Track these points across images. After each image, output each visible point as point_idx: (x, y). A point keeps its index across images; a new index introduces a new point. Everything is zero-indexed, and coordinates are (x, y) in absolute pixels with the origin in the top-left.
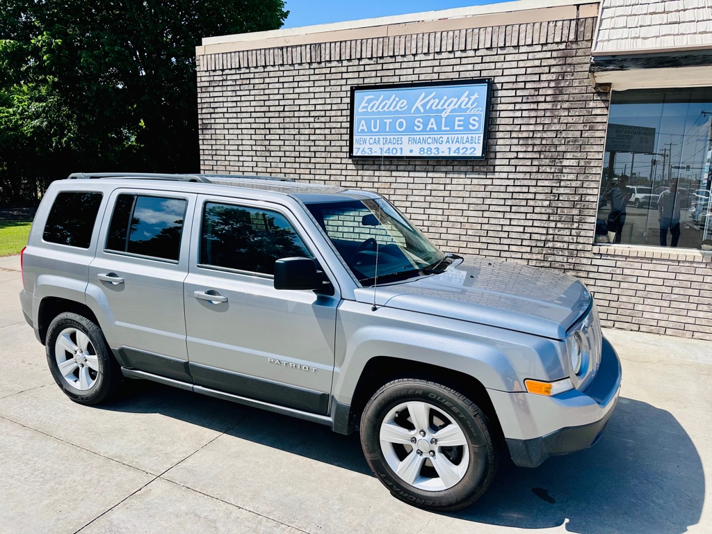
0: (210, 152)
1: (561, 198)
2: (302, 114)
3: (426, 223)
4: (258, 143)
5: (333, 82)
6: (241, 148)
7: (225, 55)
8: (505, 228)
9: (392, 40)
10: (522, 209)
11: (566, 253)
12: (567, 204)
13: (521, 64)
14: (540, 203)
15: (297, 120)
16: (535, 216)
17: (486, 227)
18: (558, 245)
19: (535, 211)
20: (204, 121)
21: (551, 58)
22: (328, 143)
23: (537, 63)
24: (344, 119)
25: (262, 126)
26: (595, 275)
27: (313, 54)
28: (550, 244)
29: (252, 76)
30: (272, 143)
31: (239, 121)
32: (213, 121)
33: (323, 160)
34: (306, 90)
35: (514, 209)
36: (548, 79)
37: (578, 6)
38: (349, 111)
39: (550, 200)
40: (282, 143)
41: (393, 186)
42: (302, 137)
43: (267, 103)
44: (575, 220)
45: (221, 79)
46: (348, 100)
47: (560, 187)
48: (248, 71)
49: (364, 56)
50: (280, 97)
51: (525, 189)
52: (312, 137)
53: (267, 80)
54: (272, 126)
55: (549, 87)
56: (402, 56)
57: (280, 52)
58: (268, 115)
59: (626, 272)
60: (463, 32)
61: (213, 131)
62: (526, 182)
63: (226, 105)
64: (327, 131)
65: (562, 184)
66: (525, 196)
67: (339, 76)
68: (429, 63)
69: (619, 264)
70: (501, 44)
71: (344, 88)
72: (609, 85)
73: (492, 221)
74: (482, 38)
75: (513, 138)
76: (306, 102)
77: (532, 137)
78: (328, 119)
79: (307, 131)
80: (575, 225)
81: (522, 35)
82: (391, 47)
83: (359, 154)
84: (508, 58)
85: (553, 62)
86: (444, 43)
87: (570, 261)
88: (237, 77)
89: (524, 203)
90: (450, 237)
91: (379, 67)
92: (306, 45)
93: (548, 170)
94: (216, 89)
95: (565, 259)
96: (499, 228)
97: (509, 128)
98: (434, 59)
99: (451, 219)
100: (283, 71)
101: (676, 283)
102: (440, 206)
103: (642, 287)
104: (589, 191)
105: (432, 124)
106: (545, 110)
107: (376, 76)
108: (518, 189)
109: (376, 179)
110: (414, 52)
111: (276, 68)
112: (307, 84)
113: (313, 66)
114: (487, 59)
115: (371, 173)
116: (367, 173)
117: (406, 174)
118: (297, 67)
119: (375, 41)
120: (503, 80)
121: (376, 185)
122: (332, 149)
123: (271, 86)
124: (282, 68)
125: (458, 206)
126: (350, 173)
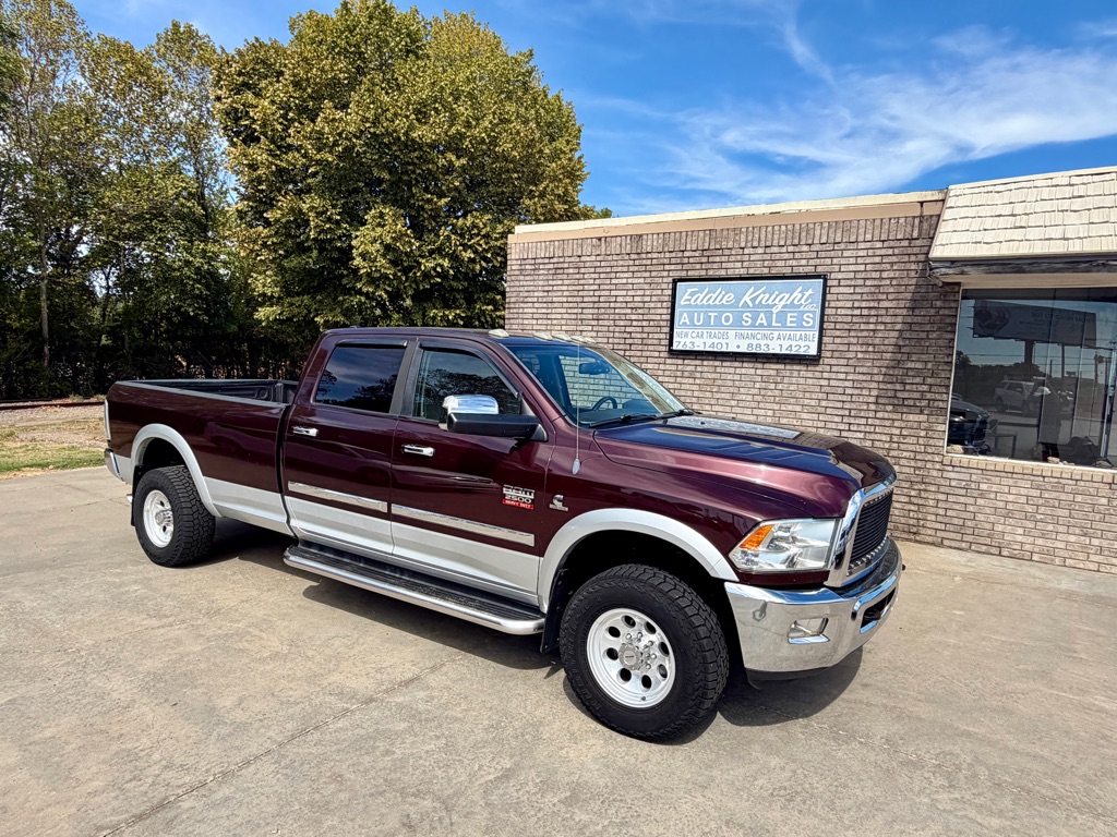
1: (906, 403)
2: (618, 305)
5: (654, 274)
7: (539, 244)
9: (719, 233)
10: (863, 414)
11: (913, 464)
13: (860, 260)
14: (882, 407)
15: (612, 311)
18: (904, 454)
19: (877, 416)
20: (512, 310)
21: (893, 255)
22: (645, 335)
23: (878, 259)
24: (665, 311)
25: (574, 317)
26: (947, 490)
27: (634, 244)
29: (566, 265)
31: (550, 311)
32: (521, 311)
33: (639, 354)
34: (624, 281)
35: (853, 413)
36: (891, 276)
37: (922, 203)
38: (670, 303)
39: (894, 405)
41: (718, 382)
42: (617, 329)
43: (581, 293)
44: (922, 428)
45: (534, 268)
46: (670, 292)
47: (905, 390)
48: (562, 260)
49: (688, 248)
51: (865, 392)
52: (628, 329)
53: (582, 270)
54: (585, 317)
55: (891, 285)
56: (729, 249)
57: (598, 243)
58: (581, 305)
59: (984, 487)
60: (797, 227)
62: (866, 384)
63: (536, 294)
64: (645, 323)
65: (908, 387)
66: (866, 399)
67: (661, 267)
68: (759, 257)
69: (974, 477)
70: (838, 240)
71: (665, 280)
72: (959, 284)
73: (829, 425)
74: (817, 233)
75: (851, 337)
76: (624, 293)
77: (873, 337)
78: (646, 311)
79: (622, 323)
80: (923, 433)
81: (862, 231)
82: (719, 239)
83: (680, 348)
84: (846, 254)
85: (894, 259)
86: (776, 237)
87: (917, 472)
88: (551, 266)
89: (864, 406)
91: (704, 260)
92: (626, 236)
93: (891, 372)
94: (527, 278)
95: (912, 470)
97: (846, 327)
98: (765, 253)
100: (601, 261)
101: (1041, 501)
102: (768, 406)
103: (1001, 504)
104: (938, 397)
105: (762, 319)
106: (887, 308)
107: (701, 269)
108: (856, 392)
109: (698, 375)
110: (743, 245)
111: (593, 258)
112: (626, 275)
113: (633, 257)
114: (823, 254)
115: (693, 368)
116: (689, 368)
117: (732, 370)
118: (615, 258)
119: (701, 234)
120: (840, 276)
121: (698, 381)
122: (650, 342)
123: (586, 276)
124: (599, 258)
125: (790, 408)
126: (668, 367)
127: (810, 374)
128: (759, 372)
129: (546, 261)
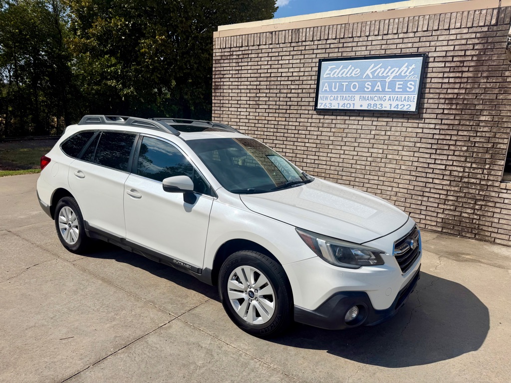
0: (219, 105)
1: (477, 145)
2: (283, 79)
3: (369, 159)
4: (251, 99)
5: (306, 56)
6: (239, 102)
7: (232, 38)
8: (431, 166)
9: (351, 26)
10: (445, 152)
11: (478, 187)
12: (481, 150)
13: (451, 43)
14: (459, 148)
15: (279, 83)
16: (455, 158)
17: (416, 164)
18: (473, 181)
19: (455, 154)
20: (216, 84)
21: (475, 38)
22: (300, 99)
23: (464, 42)
24: (313, 82)
26: (501, 205)
27: (294, 36)
28: (466, 180)
29: (250, 52)
30: (261, 99)
31: (239, 84)
32: (222, 83)
33: (295, 112)
34: (287, 62)
35: (438, 152)
36: (472, 54)
38: (316, 77)
39: (468, 146)
40: (267, 99)
41: (346, 131)
42: (282, 95)
43: (259, 71)
44: (487, 162)
45: (229, 54)
46: (317, 69)
47: (476, 136)
48: (247, 48)
49: (330, 37)
50: (269, 67)
51: (448, 137)
52: (289, 95)
53: (260, 55)
54: (262, 87)
55: (472, 60)
56: (358, 37)
57: (270, 35)
58: (259, 79)
60: (406, 19)
61: (222, 91)
62: (449, 132)
63: (231, 72)
64: (300, 91)
65: (479, 134)
66: (448, 142)
67: (311, 52)
68: (379, 42)
70: (436, 28)
71: (314, 60)
73: (421, 160)
74: (421, 23)
75: (440, 98)
76: (287, 70)
77: (456, 98)
78: (301, 82)
79: (285, 91)
80: (487, 166)
81: (453, 21)
82: (351, 30)
84: (441, 38)
85: (476, 41)
86: (391, 27)
87: (481, 193)
88: (240, 53)
89: (447, 147)
90: (387, 170)
91: (341, 45)
92: (289, 30)
93: (468, 123)
94: (226, 61)
95: (477, 192)
96: (426, 166)
97: (438, 91)
98: (382, 39)
99: (390, 156)
100: (272, 48)
102: (381, 146)
104: (501, 141)
106: (468, 77)
107: (338, 52)
108: (442, 137)
109: (333, 126)
110: (367, 34)
111: (267, 46)
112: (288, 58)
113: (293, 44)
114: (424, 39)
115: (330, 121)
116: (327, 121)
117: (356, 122)
118: (281, 45)
119: (339, 27)
120: (435, 54)
121: (333, 130)
122: (302, 104)
123: (262, 59)
124: (271, 46)
125: (395, 148)
126: (314, 121)
127: (410, 125)
128: (375, 123)
129: (237, 49)
